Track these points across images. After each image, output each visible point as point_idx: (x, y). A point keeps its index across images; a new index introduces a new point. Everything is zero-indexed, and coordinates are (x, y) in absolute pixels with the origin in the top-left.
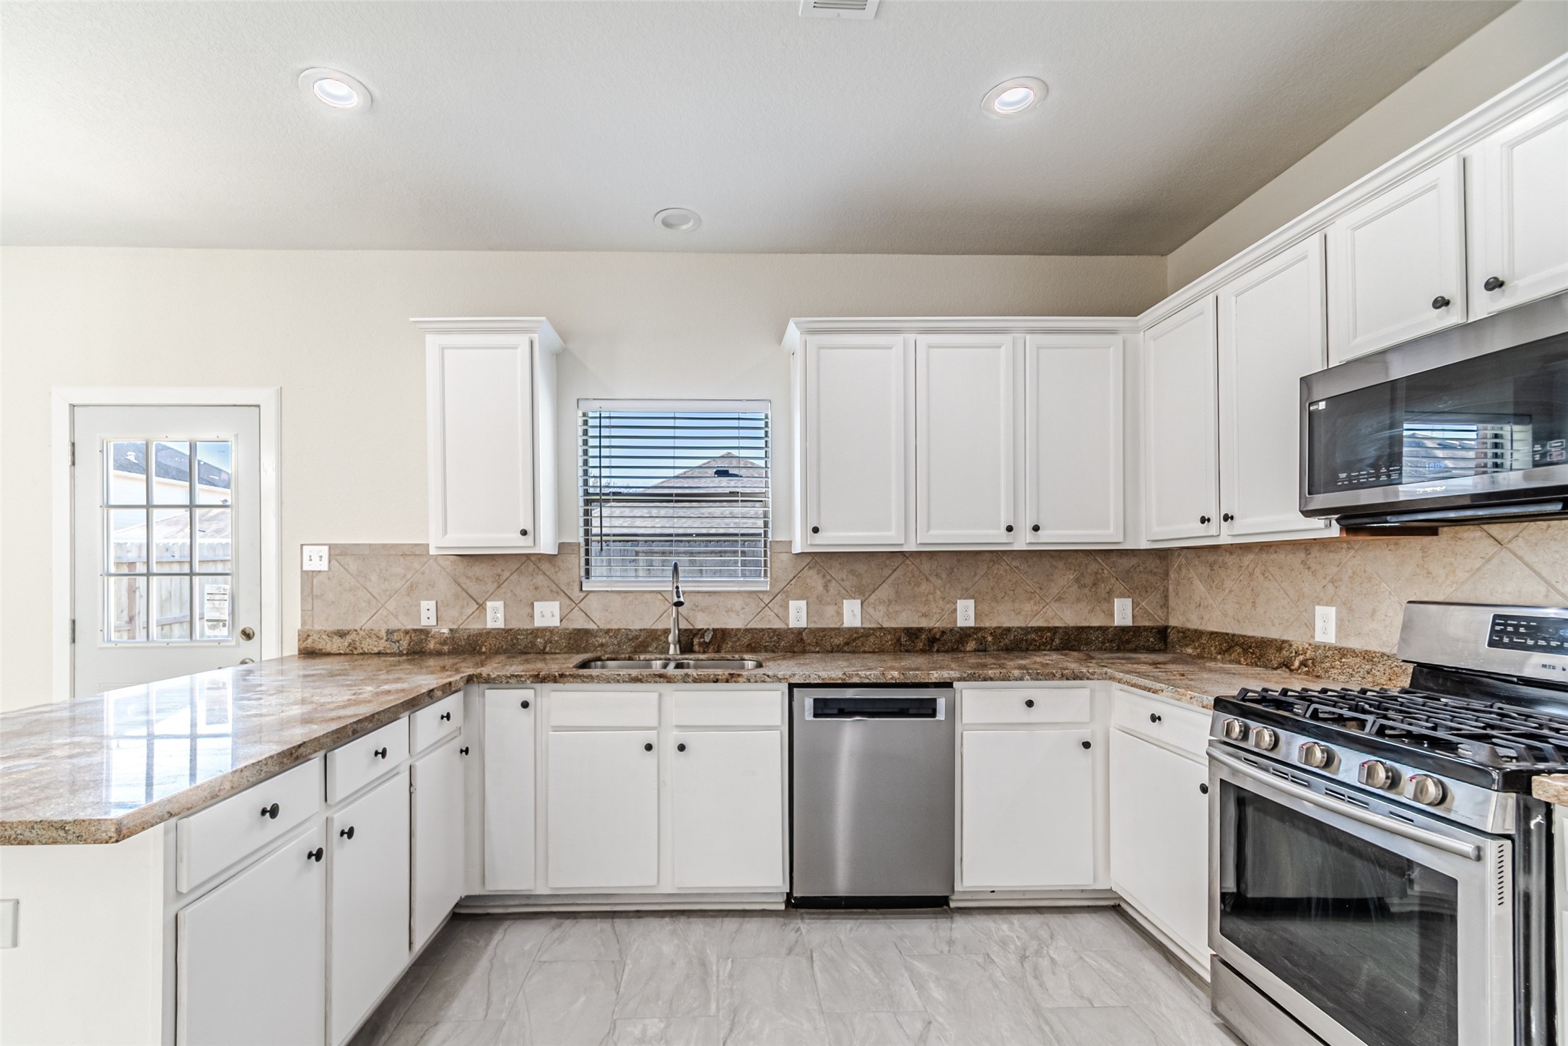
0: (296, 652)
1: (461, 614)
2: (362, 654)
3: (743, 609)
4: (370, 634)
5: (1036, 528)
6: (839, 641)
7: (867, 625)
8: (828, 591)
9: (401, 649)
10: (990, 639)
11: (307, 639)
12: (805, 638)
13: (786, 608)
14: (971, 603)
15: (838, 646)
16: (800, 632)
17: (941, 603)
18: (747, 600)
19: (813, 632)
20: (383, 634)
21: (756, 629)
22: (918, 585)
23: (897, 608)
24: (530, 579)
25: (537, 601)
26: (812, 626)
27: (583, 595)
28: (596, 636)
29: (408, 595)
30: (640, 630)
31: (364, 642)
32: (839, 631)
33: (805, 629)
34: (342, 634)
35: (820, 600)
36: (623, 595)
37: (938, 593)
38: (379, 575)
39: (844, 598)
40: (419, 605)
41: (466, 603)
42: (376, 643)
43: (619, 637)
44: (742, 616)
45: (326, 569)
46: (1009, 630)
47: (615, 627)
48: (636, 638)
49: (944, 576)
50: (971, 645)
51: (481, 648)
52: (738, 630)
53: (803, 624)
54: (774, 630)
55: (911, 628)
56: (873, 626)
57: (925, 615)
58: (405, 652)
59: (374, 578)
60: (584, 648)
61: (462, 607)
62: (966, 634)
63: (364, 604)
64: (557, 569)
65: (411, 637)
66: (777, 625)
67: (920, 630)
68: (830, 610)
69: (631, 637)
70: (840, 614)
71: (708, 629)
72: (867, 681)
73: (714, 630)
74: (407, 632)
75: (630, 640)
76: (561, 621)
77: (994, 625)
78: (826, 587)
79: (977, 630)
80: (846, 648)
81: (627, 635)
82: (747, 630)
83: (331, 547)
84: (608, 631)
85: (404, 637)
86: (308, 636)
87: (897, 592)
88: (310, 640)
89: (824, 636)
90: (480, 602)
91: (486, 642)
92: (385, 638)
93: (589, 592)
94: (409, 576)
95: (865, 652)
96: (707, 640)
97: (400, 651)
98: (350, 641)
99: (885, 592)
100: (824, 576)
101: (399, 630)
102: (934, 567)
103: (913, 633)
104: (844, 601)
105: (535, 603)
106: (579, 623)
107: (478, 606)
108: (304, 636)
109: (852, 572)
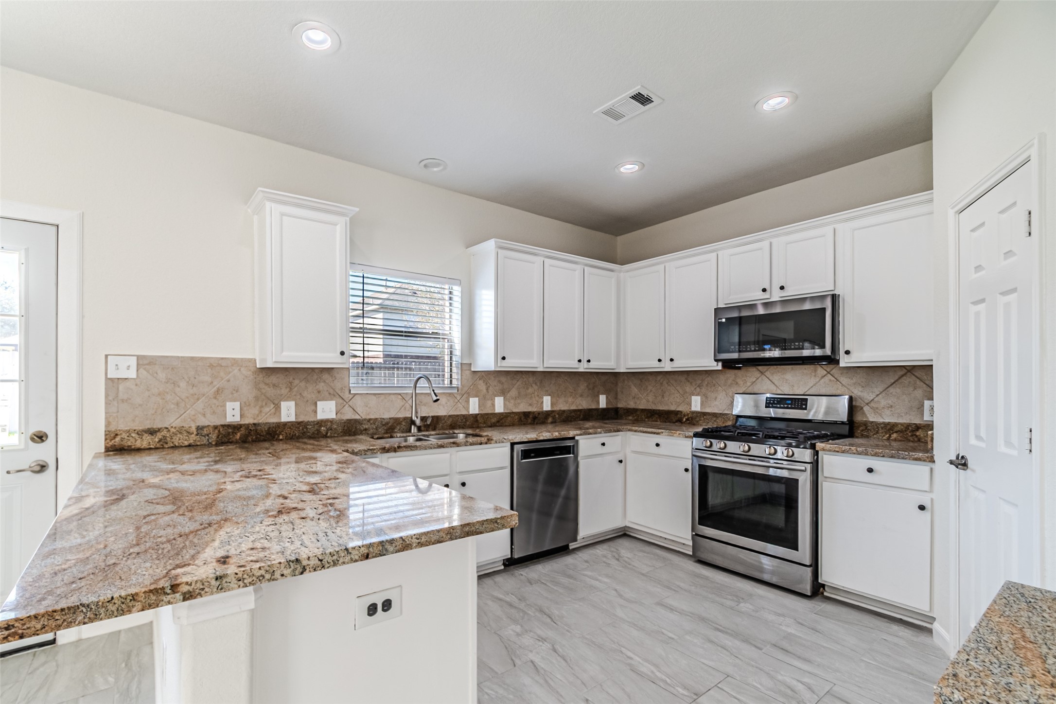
0: (103, 450)
1: (261, 412)
2: (172, 447)
3: (446, 403)
4: (181, 430)
5: (589, 361)
6: (494, 420)
7: (507, 411)
8: (488, 392)
9: (210, 441)
10: (557, 416)
11: (114, 438)
12: (479, 419)
13: (468, 402)
14: (549, 398)
15: (494, 423)
16: (476, 415)
17: (537, 398)
18: (449, 398)
19: (483, 416)
20: (194, 429)
21: (454, 415)
22: (528, 389)
23: (519, 401)
24: (314, 385)
25: (319, 400)
26: (481, 412)
27: (351, 396)
28: (362, 424)
29: (215, 398)
30: (390, 418)
31: (174, 438)
32: (495, 414)
33: (478, 414)
34: (152, 432)
35: (484, 397)
36: (377, 396)
37: (536, 393)
38: (188, 382)
39: (496, 396)
40: (225, 406)
41: (264, 404)
42: (187, 437)
43: (377, 423)
44: (446, 408)
45: (134, 376)
46: (564, 411)
47: (372, 417)
48: (387, 423)
49: (538, 384)
50: (550, 420)
51: (279, 436)
52: (445, 416)
53: (477, 411)
54: (464, 416)
55: (526, 412)
56: (509, 411)
57: (530, 405)
58: (214, 443)
59: (183, 384)
61: (262, 407)
62: (548, 414)
63: (172, 406)
64: (334, 379)
65: (219, 431)
66: (464, 412)
67: (529, 413)
68: (489, 403)
69: (384, 423)
70: (493, 405)
71: (429, 416)
72: (546, 438)
73: (433, 417)
74: (216, 427)
75: (383, 425)
76: (336, 414)
77: (558, 409)
78: (487, 389)
79: (552, 412)
80: (497, 424)
81: (382, 422)
82: (450, 416)
83: (139, 358)
84: (369, 420)
85: (213, 431)
86: (117, 435)
87: (519, 393)
88: (118, 439)
89: (488, 418)
90: (276, 402)
91: (282, 431)
92: (195, 433)
93: (355, 394)
94: (215, 383)
95: (506, 426)
96: (428, 423)
97: (210, 443)
98: (160, 437)
99: (513, 392)
100: (486, 384)
101: (208, 426)
102: (534, 379)
103: (526, 414)
104: (496, 398)
105: (318, 403)
106: (349, 415)
107: (274, 406)
108: (110, 435)
109: (499, 381)
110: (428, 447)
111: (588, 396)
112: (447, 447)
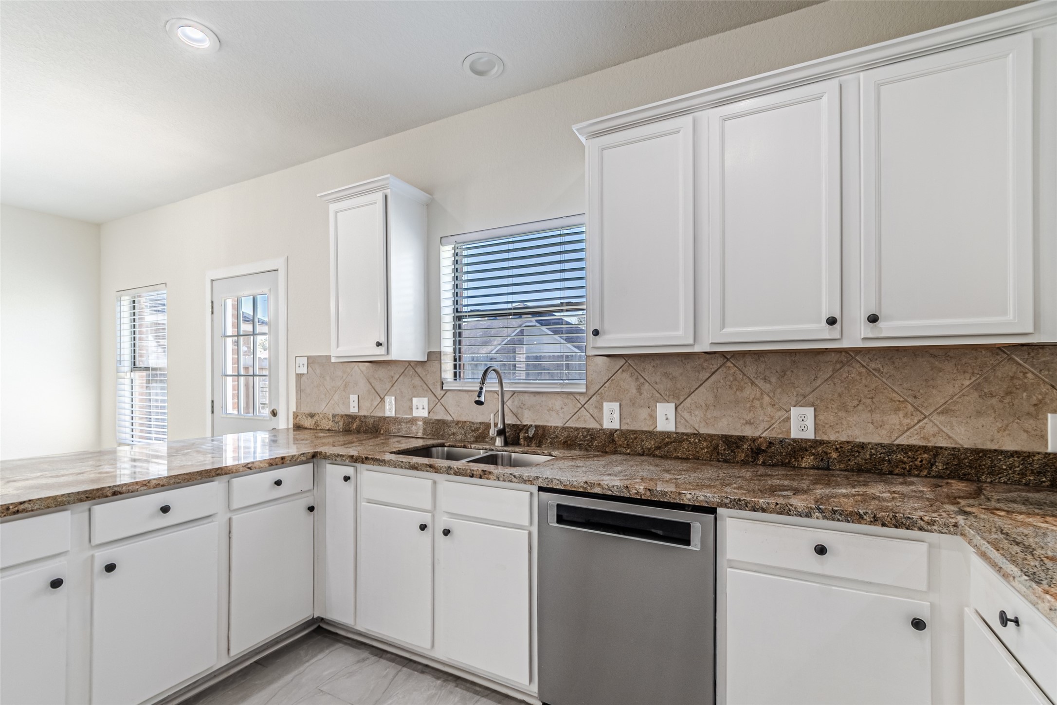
0: (292, 427)
1: (372, 405)
2: (321, 429)
3: (562, 408)
4: (325, 416)
5: (873, 319)
6: (650, 444)
7: (682, 430)
8: (641, 394)
9: (339, 428)
10: (834, 455)
11: (296, 418)
12: (617, 439)
13: (601, 409)
14: (810, 412)
15: (649, 449)
16: (612, 432)
17: (770, 410)
18: (566, 401)
19: (624, 434)
20: (331, 416)
21: (571, 428)
22: (741, 389)
23: (716, 413)
24: (410, 380)
25: (414, 397)
26: (624, 428)
27: (443, 393)
28: (450, 427)
29: (344, 390)
30: (480, 423)
31: (322, 422)
32: (651, 434)
33: (616, 430)
34: (312, 416)
35: (633, 403)
36: (470, 393)
37: (766, 399)
38: (330, 377)
39: (657, 402)
40: (349, 398)
41: (374, 398)
42: (327, 423)
43: (465, 428)
44: (561, 415)
45: (306, 372)
46: (863, 446)
47: (464, 419)
48: (477, 429)
49: (773, 380)
50: (808, 461)
51: (380, 431)
52: (556, 427)
53: (616, 425)
54: (588, 430)
55: (731, 436)
56: (689, 431)
57: (749, 423)
58: (341, 430)
59: (328, 378)
60: (442, 435)
61: (372, 400)
62: (799, 448)
63: (323, 396)
64: (427, 373)
65: (344, 420)
66: (592, 425)
67: (742, 439)
68: (644, 413)
69: (473, 428)
70: (653, 417)
71: (531, 425)
72: (609, 493)
73: (537, 427)
74: (342, 416)
75: (473, 431)
76: (429, 413)
77: (844, 438)
78: (639, 389)
79: (816, 443)
80: (657, 452)
81: (471, 427)
82: (563, 428)
83: (308, 358)
84: (458, 423)
85: (341, 420)
86: (297, 416)
87: (716, 397)
88: (298, 419)
89: (635, 438)
90: (382, 397)
91: (383, 426)
92: (332, 420)
93: (447, 391)
94: (344, 378)
95: (677, 458)
96: (531, 436)
97: (339, 429)
98: (315, 420)
99: (703, 395)
100: (637, 379)
101: (338, 414)
102: (761, 369)
103: (733, 442)
104: (657, 404)
105: (413, 399)
106: (440, 415)
107: (380, 399)
109: (666, 375)
110: (398, 465)
111: (979, 414)
112: (421, 470)
